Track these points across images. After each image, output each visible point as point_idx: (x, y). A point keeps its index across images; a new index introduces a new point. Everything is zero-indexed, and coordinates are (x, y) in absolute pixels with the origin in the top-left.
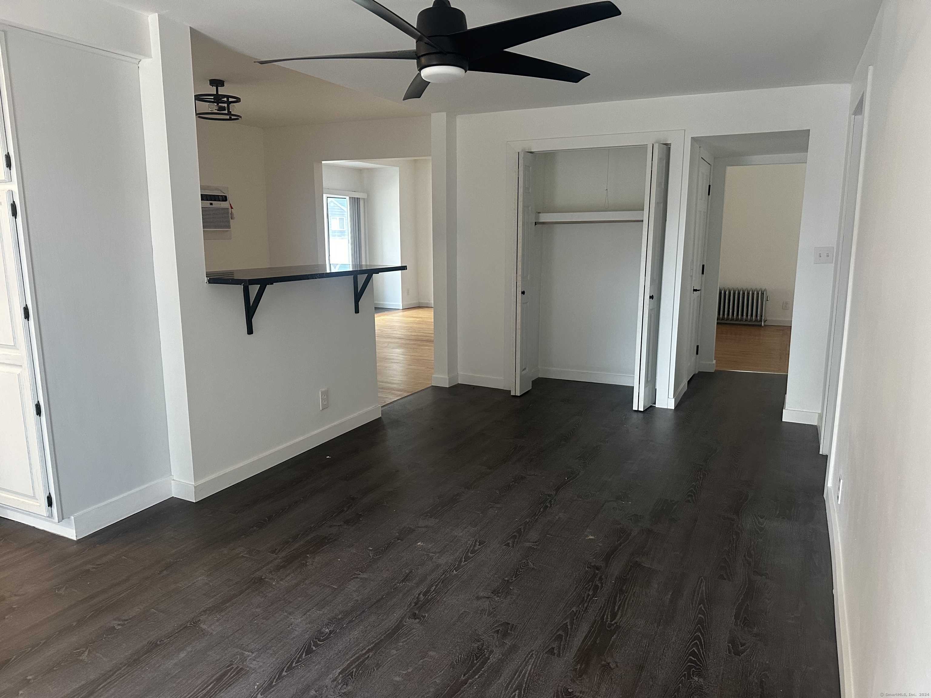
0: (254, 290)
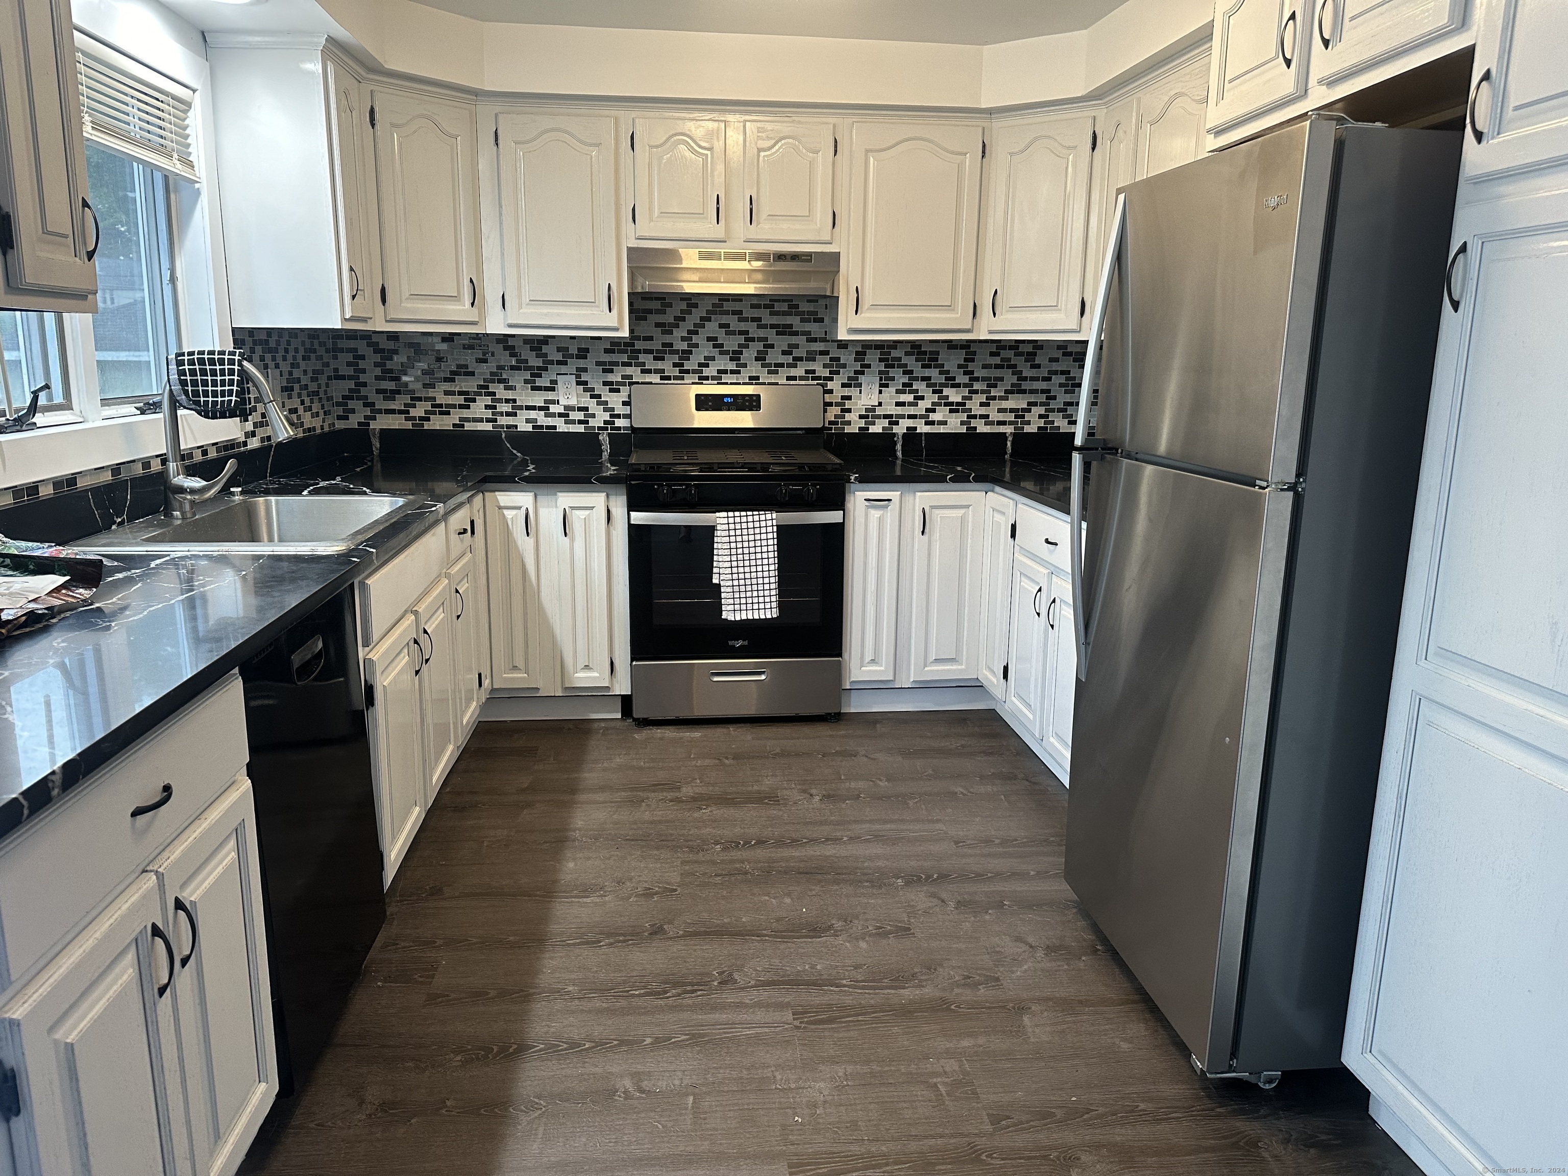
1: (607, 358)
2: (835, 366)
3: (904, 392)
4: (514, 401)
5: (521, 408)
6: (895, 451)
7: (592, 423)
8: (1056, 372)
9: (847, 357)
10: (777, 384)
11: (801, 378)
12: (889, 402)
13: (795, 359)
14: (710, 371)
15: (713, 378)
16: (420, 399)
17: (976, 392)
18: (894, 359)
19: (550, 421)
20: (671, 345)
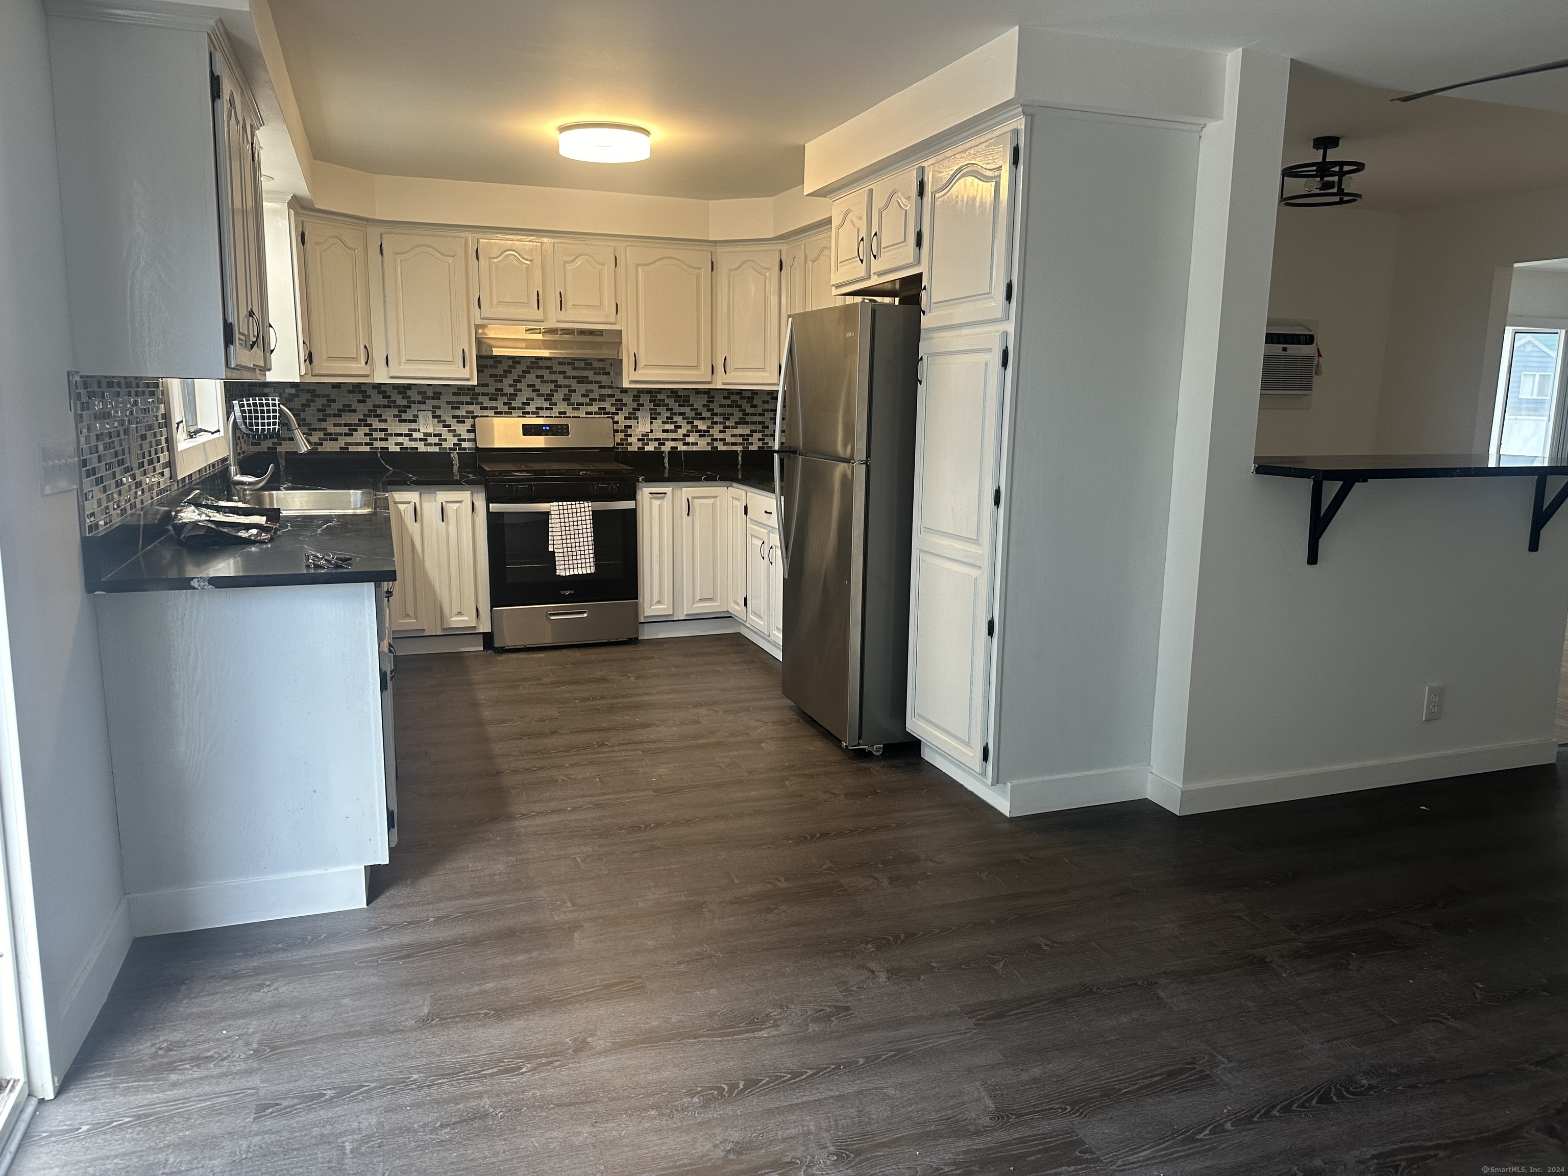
0: (1331, 489)
1: (455, 399)
2: (620, 405)
3: (668, 423)
4: (386, 430)
5: (391, 435)
6: (664, 463)
7: (444, 445)
8: (767, 410)
9: (627, 399)
10: (579, 417)
11: (596, 413)
12: (658, 429)
13: (590, 400)
14: (531, 408)
15: (533, 413)
16: (315, 430)
17: (716, 423)
18: (660, 400)
19: (413, 444)
20: (502, 390)
